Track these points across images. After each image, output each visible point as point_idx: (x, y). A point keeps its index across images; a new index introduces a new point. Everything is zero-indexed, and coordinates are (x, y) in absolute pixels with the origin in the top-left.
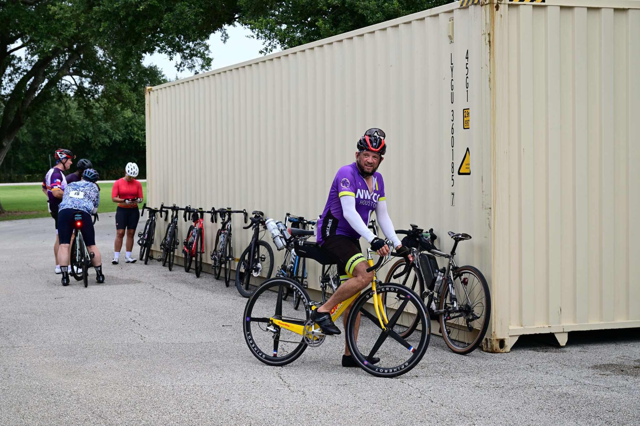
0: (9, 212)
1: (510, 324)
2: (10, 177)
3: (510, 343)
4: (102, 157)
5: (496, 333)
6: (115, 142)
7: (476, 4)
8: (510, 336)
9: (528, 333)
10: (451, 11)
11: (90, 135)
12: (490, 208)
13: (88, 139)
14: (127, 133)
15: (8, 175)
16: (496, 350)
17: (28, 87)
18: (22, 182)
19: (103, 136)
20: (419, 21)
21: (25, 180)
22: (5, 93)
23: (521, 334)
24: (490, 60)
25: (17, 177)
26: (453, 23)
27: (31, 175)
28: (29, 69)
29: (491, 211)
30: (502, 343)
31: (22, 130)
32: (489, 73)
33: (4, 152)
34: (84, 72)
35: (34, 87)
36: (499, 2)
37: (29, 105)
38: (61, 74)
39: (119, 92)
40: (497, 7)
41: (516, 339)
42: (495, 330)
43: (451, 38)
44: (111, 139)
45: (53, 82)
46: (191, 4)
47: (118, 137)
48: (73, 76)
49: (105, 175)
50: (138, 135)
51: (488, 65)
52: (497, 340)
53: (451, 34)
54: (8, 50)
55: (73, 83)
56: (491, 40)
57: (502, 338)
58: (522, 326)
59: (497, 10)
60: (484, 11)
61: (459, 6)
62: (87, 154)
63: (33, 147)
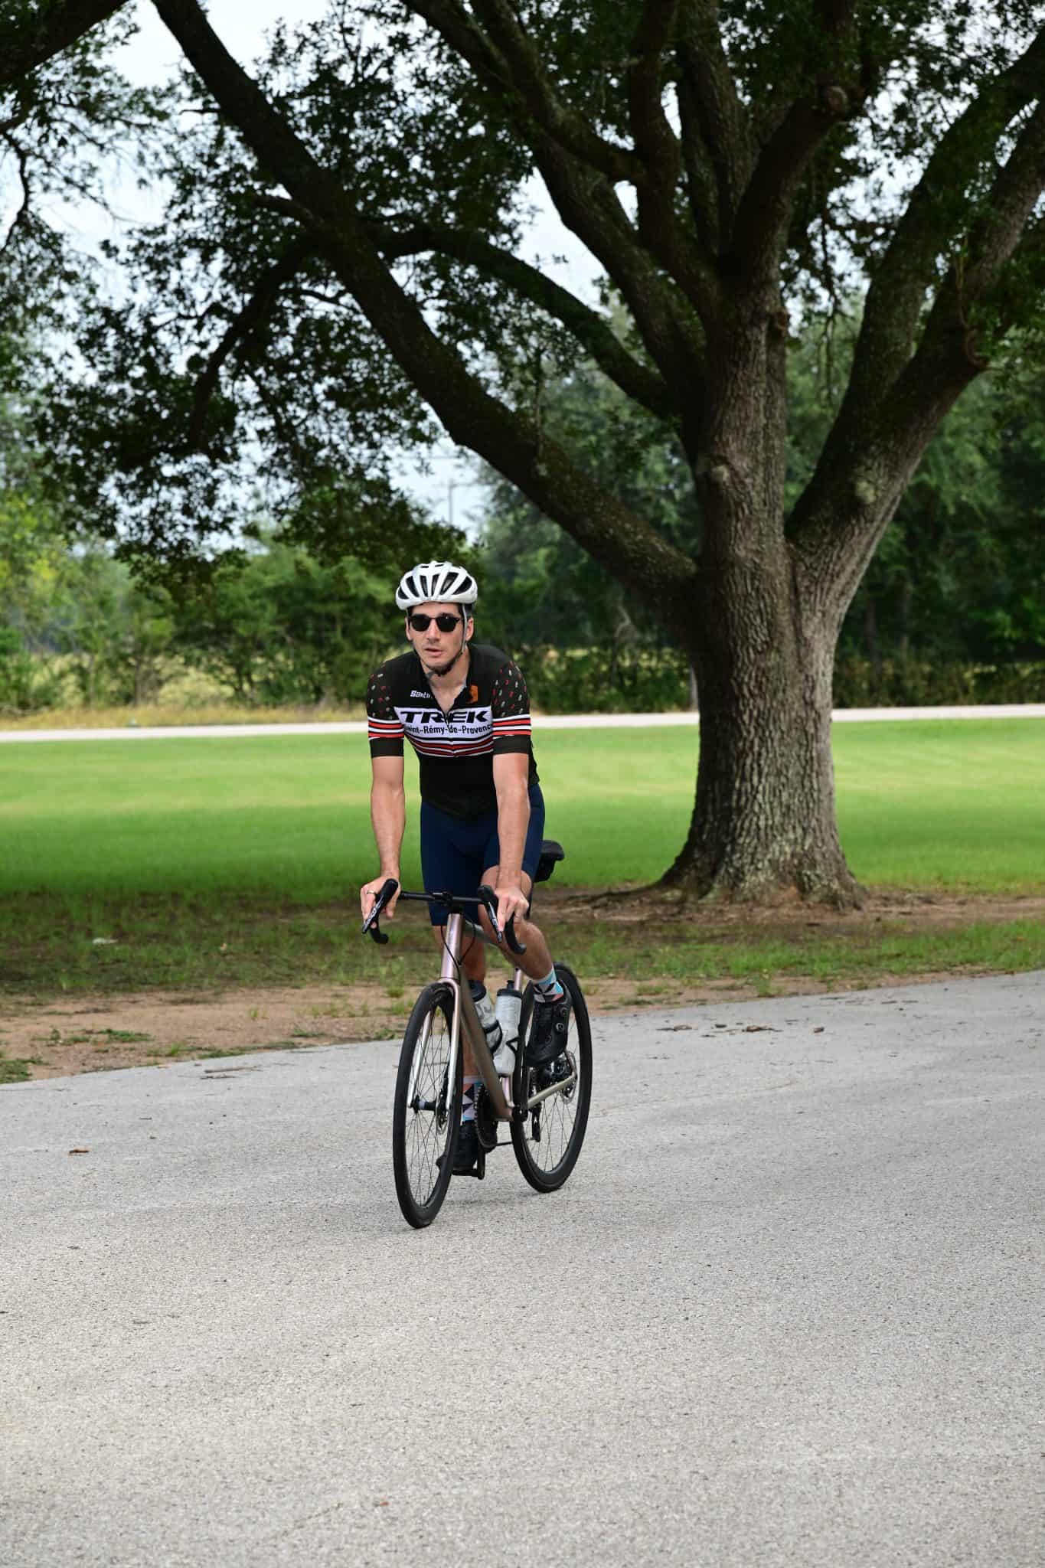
0: (886, 900)
2: (898, 678)
15: (889, 669)
18: (953, 700)
21: (966, 691)
22: (874, 210)
25: (930, 678)
27: (993, 668)
28: (1017, 45)
31: (957, 453)
33: (865, 540)
37: (1016, 254)
63: (1003, 535)
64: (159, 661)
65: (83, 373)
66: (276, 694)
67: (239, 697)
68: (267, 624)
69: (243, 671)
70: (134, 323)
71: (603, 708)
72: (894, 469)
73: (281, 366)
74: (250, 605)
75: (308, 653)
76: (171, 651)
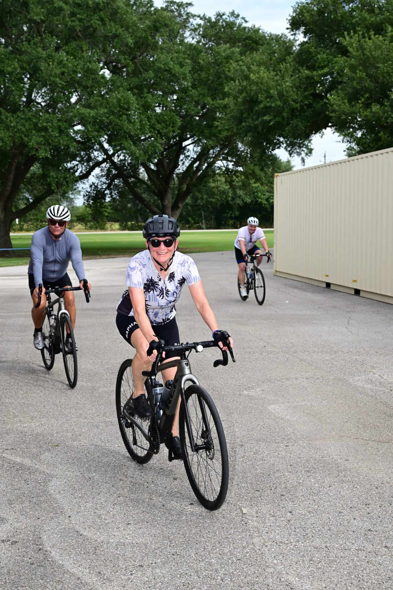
4: (237, 213)
6: (246, 204)
11: (229, 199)
13: (228, 201)
14: (254, 197)
17: (195, 169)
18: (185, 229)
19: (238, 199)
22: (179, 172)
33: (179, 210)
34: (230, 158)
35: (198, 168)
37: (195, 181)
38: (215, 160)
39: (254, 172)
44: (243, 201)
45: (211, 165)
46: (302, 120)
47: (248, 200)
48: (223, 161)
49: (239, 226)
50: (261, 199)
54: (183, 145)
55: (222, 165)
62: (227, 211)
63: (192, 206)
64: (74, 223)
65: (89, 190)
66: (91, 228)
67: (86, 229)
68: (90, 219)
69: (86, 225)
70: (96, 185)
71: (137, 230)
72: (182, 203)
73: (111, 189)
74: (87, 216)
75: (95, 222)
76: (76, 222)
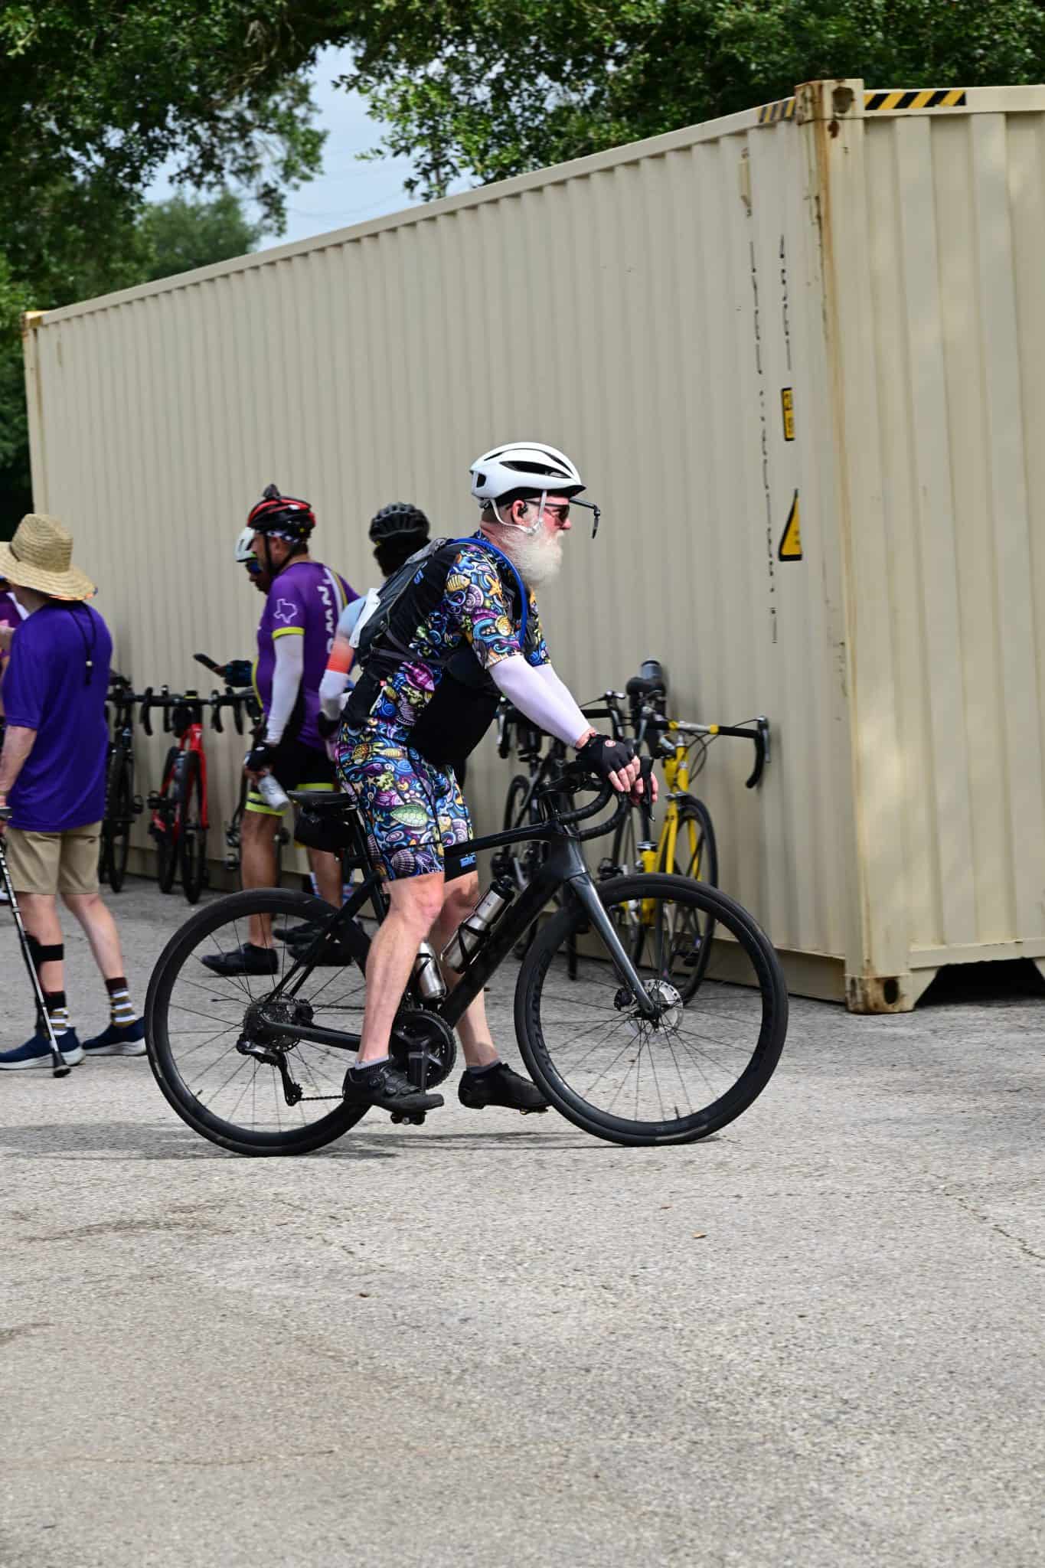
1: (913, 941)
3: (913, 987)
5: (874, 962)
7: (789, 119)
8: (914, 970)
9: (961, 961)
10: (742, 134)
12: (843, 644)
16: (876, 1005)
20: (682, 153)
23: (943, 963)
24: (822, 265)
26: (748, 166)
29: (844, 652)
30: (891, 988)
32: (821, 298)
36: (838, 115)
40: (834, 129)
41: (931, 976)
42: (870, 955)
43: (746, 201)
51: (820, 276)
52: (878, 980)
53: (746, 194)
56: (823, 214)
57: (890, 974)
58: (943, 943)
59: (834, 135)
60: (804, 139)
61: (756, 123)
